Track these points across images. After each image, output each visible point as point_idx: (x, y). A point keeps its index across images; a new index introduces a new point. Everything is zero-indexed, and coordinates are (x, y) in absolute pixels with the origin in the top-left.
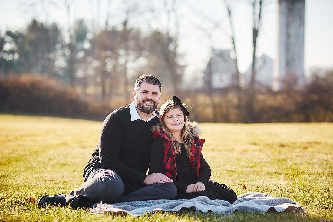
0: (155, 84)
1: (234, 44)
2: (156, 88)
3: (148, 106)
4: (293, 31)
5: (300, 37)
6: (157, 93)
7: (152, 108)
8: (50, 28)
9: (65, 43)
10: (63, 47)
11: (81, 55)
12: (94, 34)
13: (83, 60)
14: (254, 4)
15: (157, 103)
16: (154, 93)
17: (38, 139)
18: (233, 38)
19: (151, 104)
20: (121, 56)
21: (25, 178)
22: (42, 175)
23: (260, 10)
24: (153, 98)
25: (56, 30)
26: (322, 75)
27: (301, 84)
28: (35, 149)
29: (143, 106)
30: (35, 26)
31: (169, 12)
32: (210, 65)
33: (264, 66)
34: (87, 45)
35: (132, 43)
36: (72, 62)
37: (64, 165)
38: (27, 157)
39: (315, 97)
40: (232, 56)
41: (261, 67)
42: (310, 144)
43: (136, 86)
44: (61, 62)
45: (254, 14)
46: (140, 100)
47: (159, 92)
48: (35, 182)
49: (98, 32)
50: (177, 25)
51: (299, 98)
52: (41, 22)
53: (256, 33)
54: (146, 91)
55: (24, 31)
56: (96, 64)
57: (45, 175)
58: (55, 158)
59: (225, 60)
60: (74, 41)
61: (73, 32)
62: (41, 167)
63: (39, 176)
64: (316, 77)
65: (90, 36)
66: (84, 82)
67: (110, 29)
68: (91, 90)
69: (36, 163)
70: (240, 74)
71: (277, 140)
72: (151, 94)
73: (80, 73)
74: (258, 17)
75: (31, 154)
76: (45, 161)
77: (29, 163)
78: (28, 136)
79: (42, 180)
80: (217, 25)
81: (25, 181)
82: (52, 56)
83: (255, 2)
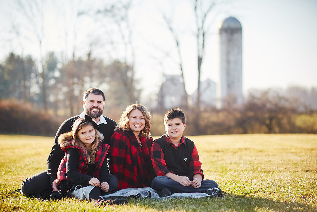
0: (99, 94)
1: (182, 70)
2: (100, 98)
3: (95, 112)
4: (232, 58)
5: (239, 63)
6: (101, 101)
7: (98, 114)
8: (25, 60)
9: (38, 72)
10: (37, 76)
11: (52, 82)
12: (63, 64)
13: (54, 87)
14: (198, 36)
15: (102, 109)
16: (99, 102)
17: (16, 151)
18: (181, 65)
19: (97, 111)
20: (87, 82)
21: (5, 179)
22: (19, 176)
23: (204, 41)
24: (98, 106)
25: (30, 61)
26: (258, 95)
27: (240, 103)
28: (14, 158)
29: (91, 113)
30: (12, 58)
31: (126, 44)
32: (162, 88)
33: (208, 88)
34: (57, 74)
35: (95, 72)
36: (44, 88)
37: (38, 169)
38: (7, 164)
39: (251, 114)
40: (181, 80)
41: (205, 89)
42: (241, 150)
43: (84, 98)
44: (35, 89)
45: (198, 44)
46: (88, 108)
47: (103, 101)
48: (14, 181)
49: (66, 63)
50: (133, 55)
51: (238, 115)
52: (18, 55)
53: (200, 60)
54: (93, 101)
55: (3, 63)
56: (65, 89)
57: (22, 176)
58: (30, 164)
59: (175, 84)
60: (46, 71)
61: (44, 63)
62: (19, 170)
63: (17, 177)
64: (252, 97)
65: (59, 66)
66: (55, 106)
67: (76, 59)
68: (61, 112)
69: (14, 168)
70: (189, 95)
71: (214, 148)
72: (97, 102)
73: (52, 98)
74: (201, 47)
75: (10, 162)
76: (22, 166)
77: (9, 168)
78: (8, 149)
79: (19, 180)
80: (167, 54)
81: (6, 181)
82: (27, 84)
83: (199, 33)
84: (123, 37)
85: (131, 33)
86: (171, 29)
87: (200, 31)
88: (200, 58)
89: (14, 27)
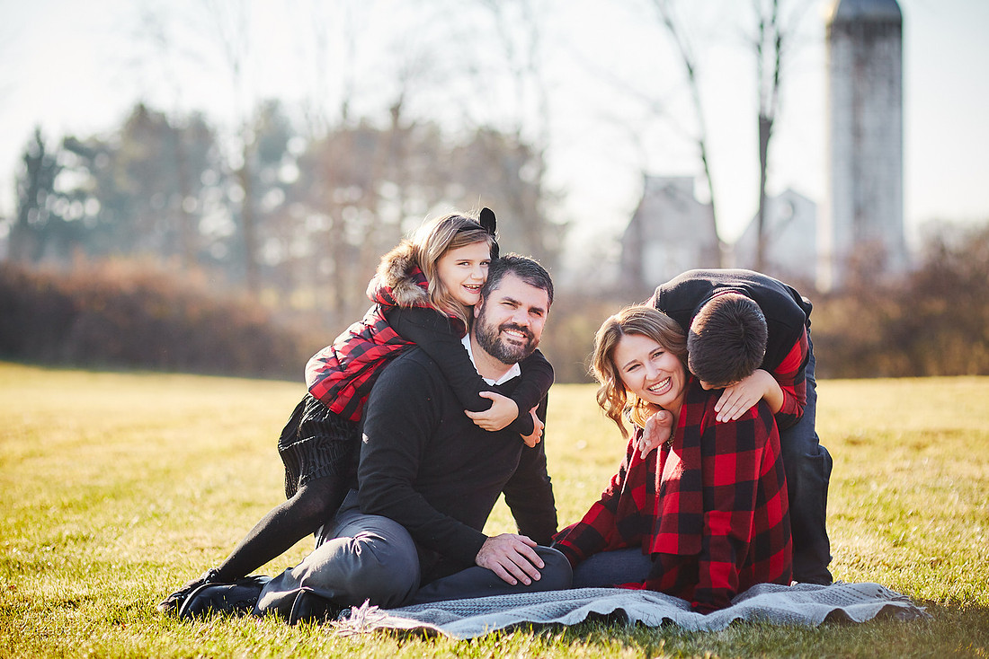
0: (539, 285)
1: (704, 159)
2: (539, 298)
4: (870, 120)
5: (893, 135)
6: (542, 311)
8: (185, 127)
9: (229, 168)
10: (222, 178)
11: (273, 199)
12: (311, 141)
13: (280, 215)
14: (759, 48)
15: (538, 337)
16: (535, 311)
17: (167, 435)
18: (702, 144)
19: (520, 340)
20: (387, 200)
21: (143, 543)
22: (190, 534)
23: (778, 62)
24: (529, 324)
25: (201, 132)
26: (954, 241)
27: (896, 272)
28: (163, 463)
29: (498, 341)
30: (143, 121)
31: (519, 73)
32: (638, 219)
33: (791, 219)
34: (289, 173)
35: (416, 165)
36: (248, 219)
38: (142, 486)
39: (938, 306)
40: (701, 193)
41: (784, 224)
42: (931, 435)
44: (216, 222)
45: (760, 73)
47: (546, 311)
48: (172, 553)
49: (321, 134)
50: (543, 109)
51: (893, 310)
52: (160, 112)
53: (765, 127)
55: (112, 136)
56: (318, 222)
57: (199, 533)
58: (219, 487)
59: (682, 207)
60: (254, 163)
61: (251, 138)
62: (186, 511)
63: (182, 535)
64: (939, 248)
65: (297, 146)
66: (285, 276)
67: (354, 124)
68: (305, 298)
69: (169, 503)
70: (723, 243)
71: (838, 428)
72: (526, 310)
73: (272, 252)
74: (771, 82)
75: (153, 477)
76: (193, 495)
77: (151, 502)
79: (190, 547)
80: (657, 109)
81: (144, 551)
82: (191, 205)
83: (763, 39)
84: (510, 51)
85: (535, 36)
86: (669, 24)
87: (765, 29)
88: (766, 119)
89: (149, 19)
